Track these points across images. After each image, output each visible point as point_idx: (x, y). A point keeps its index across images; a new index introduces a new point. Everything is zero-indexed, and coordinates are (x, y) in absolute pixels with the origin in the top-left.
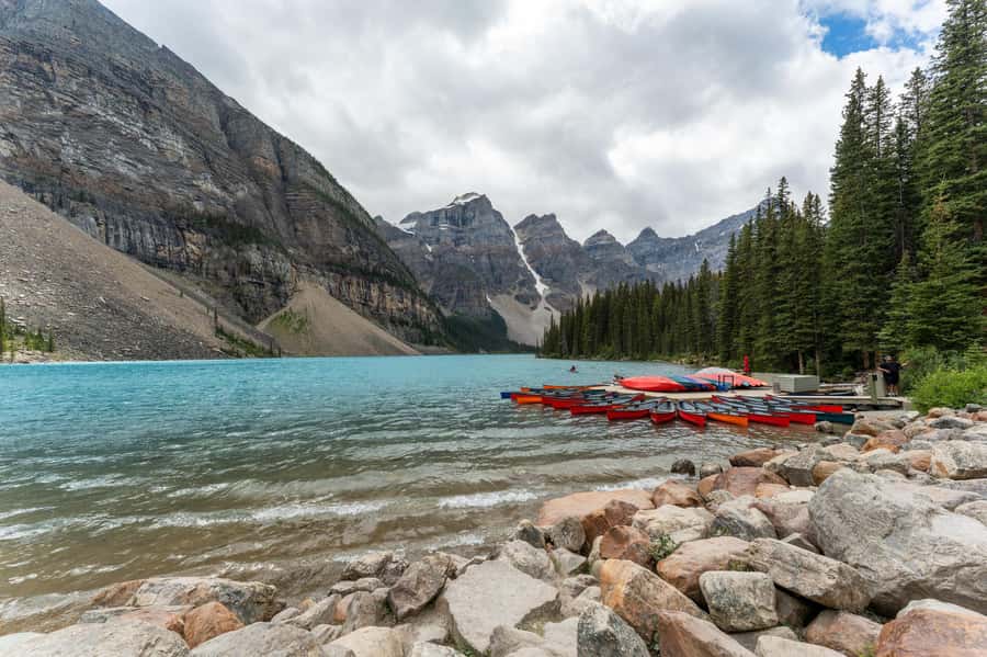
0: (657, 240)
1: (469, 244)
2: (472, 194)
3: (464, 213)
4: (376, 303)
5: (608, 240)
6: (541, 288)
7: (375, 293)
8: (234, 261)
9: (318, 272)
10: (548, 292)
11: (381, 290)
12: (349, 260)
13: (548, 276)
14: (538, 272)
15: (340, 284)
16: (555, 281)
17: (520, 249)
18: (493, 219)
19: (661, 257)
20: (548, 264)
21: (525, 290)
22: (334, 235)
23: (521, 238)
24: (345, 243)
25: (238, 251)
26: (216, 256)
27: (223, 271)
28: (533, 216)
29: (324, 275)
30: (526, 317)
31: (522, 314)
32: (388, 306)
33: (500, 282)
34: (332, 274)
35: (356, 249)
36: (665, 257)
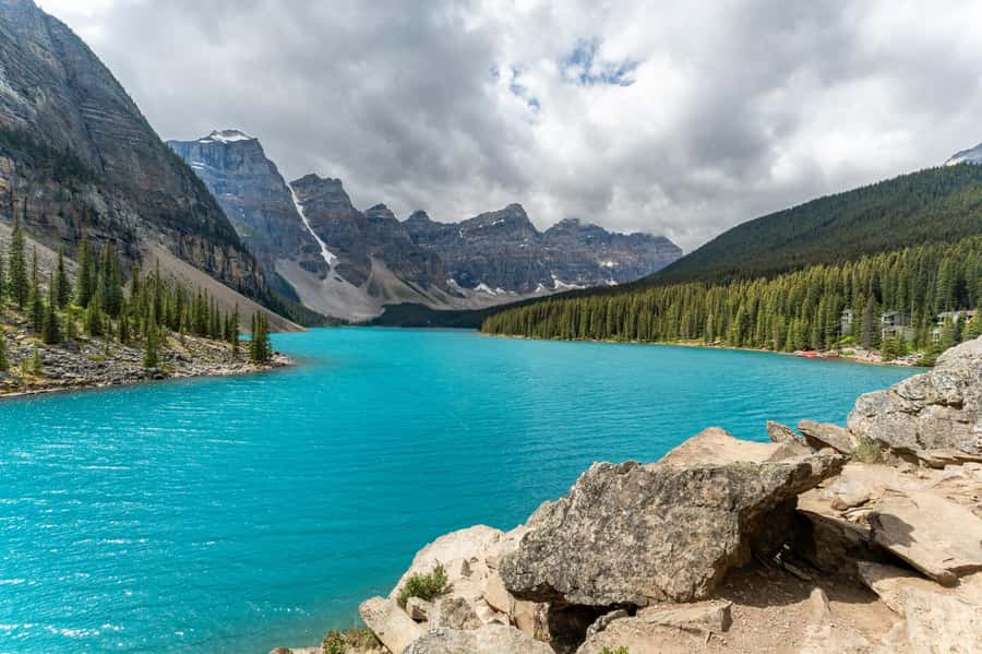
0: (428, 223)
1: (236, 194)
2: (236, 132)
3: (226, 154)
4: (220, 270)
5: (387, 214)
6: (328, 256)
7: (219, 258)
8: (69, 205)
9: (154, 227)
10: (338, 263)
11: (225, 254)
12: (187, 215)
13: (333, 245)
14: (323, 239)
15: (181, 244)
16: (342, 250)
17: (300, 209)
18: (266, 169)
19: (432, 238)
20: (335, 231)
21: (311, 257)
22: (168, 182)
23: (300, 198)
24: (182, 193)
25: (74, 191)
26: (39, 194)
27: (57, 218)
28: (314, 175)
29: (163, 232)
30: (317, 288)
31: (311, 284)
32: (234, 274)
33: (280, 244)
34: (170, 231)
35: (193, 201)
36: (434, 238)
